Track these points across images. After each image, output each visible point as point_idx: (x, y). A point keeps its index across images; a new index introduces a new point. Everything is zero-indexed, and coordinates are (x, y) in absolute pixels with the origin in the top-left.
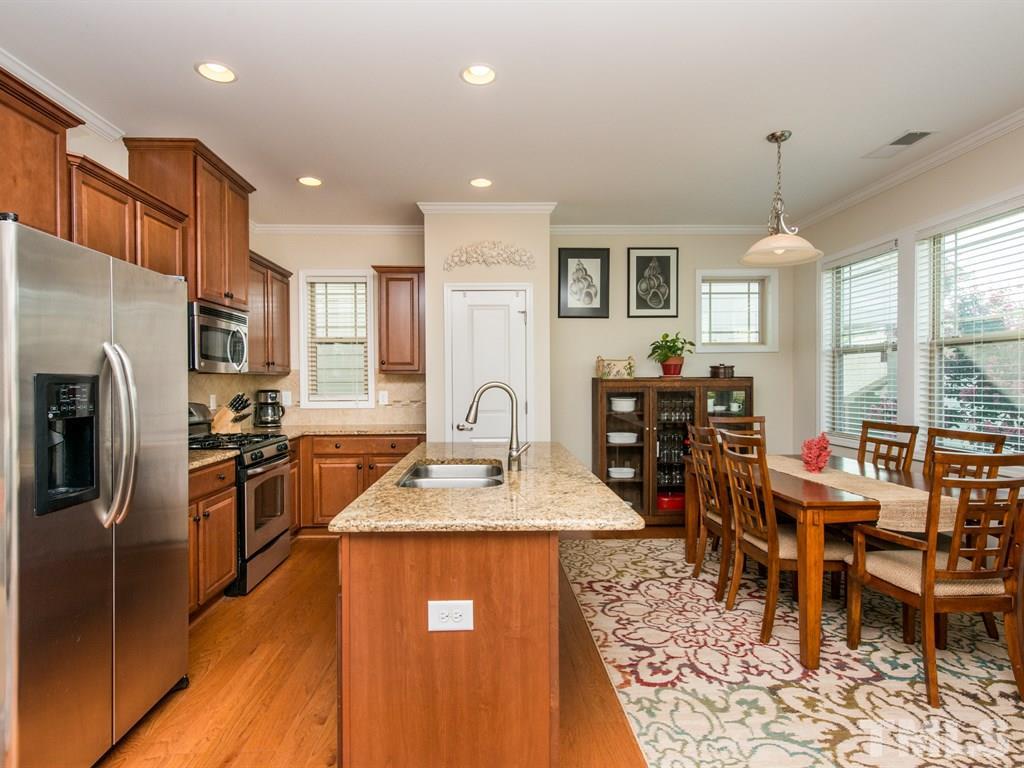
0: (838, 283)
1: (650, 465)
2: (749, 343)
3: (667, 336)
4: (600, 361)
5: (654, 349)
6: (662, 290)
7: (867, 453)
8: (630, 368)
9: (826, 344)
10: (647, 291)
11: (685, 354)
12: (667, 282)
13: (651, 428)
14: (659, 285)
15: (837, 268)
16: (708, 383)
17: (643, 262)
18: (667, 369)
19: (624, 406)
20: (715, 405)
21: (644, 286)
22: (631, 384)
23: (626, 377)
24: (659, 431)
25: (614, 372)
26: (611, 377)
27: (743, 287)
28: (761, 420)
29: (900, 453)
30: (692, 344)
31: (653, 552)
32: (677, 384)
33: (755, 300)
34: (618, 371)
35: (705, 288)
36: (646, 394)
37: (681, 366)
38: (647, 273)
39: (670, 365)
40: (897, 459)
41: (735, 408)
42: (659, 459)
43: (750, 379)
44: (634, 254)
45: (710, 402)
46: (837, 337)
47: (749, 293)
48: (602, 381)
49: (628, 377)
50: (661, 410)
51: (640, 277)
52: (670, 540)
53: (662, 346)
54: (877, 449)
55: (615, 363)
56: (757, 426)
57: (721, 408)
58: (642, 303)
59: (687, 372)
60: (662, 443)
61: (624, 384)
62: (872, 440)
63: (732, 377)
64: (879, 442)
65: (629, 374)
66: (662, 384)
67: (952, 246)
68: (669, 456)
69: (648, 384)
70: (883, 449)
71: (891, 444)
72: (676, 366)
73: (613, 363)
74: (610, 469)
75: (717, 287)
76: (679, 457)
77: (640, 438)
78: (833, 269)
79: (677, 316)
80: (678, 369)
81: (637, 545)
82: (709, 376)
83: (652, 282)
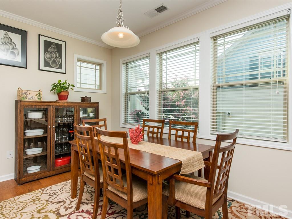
0: (127, 69)
1: (51, 145)
2: (95, 89)
3: (61, 81)
4: (19, 90)
5: (53, 87)
6: (58, 60)
7: (145, 131)
8: (40, 96)
9: (123, 91)
10: (50, 58)
11: (70, 90)
12: (61, 56)
13: (51, 126)
14: (56, 57)
15: (126, 63)
16: (80, 105)
17: (48, 44)
18: (60, 97)
19: (36, 116)
20: (83, 114)
21: (48, 56)
22: (40, 104)
23: (37, 100)
24: (56, 127)
25: (30, 97)
26: (27, 100)
27: (93, 66)
28: (105, 120)
29: (158, 131)
30: (73, 86)
31: (52, 196)
32: (66, 104)
33: (98, 72)
34: (32, 97)
35: (78, 63)
36: (49, 109)
37: (68, 96)
38: (50, 49)
39: (62, 95)
40: (157, 133)
41: (91, 115)
42: (56, 141)
43: (98, 103)
44: (42, 39)
45: (81, 113)
46: (127, 88)
47: (95, 69)
48: (21, 101)
49: (39, 100)
50: (57, 117)
51: (46, 51)
52: (62, 183)
53: (58, 85)
54: (149, 129)
55: (30, 92)
56: (101, 123)
57: (86, 116)
58: (47, 64)
59: (70, 99)
60: (58, 133)
61: (35, 104)
62: (147, 126)
63: (90, 102)
64: (149, 127)
65: (39, 99)
66: (58, 104)
67: (165, 57)
68: (61, 139)
69: (50, 104)
70: (151, 129)
71: (154, 127)
72: (65, 95)
73: (29, 92)
74: (27, 150)
75: (83, 64)
76: (66, 139)
77: (46, 132)
78: (125, 63)
79: (65, 74)
80: (66, 97)
81: (42, 193)
82: (80, 101)
83: (52, 55)
